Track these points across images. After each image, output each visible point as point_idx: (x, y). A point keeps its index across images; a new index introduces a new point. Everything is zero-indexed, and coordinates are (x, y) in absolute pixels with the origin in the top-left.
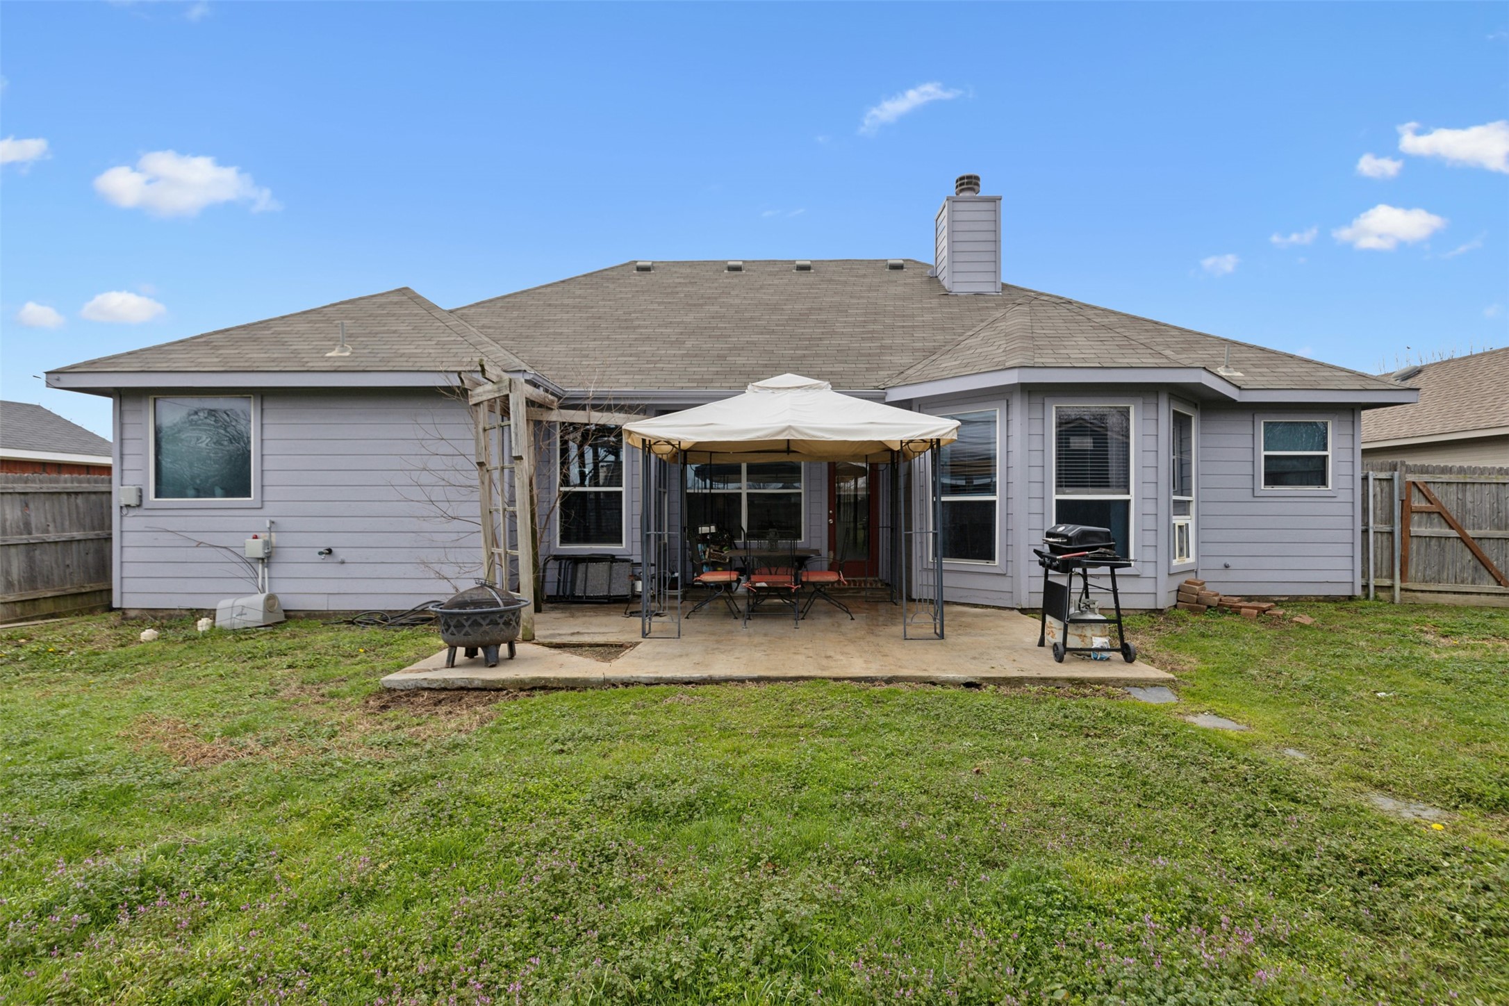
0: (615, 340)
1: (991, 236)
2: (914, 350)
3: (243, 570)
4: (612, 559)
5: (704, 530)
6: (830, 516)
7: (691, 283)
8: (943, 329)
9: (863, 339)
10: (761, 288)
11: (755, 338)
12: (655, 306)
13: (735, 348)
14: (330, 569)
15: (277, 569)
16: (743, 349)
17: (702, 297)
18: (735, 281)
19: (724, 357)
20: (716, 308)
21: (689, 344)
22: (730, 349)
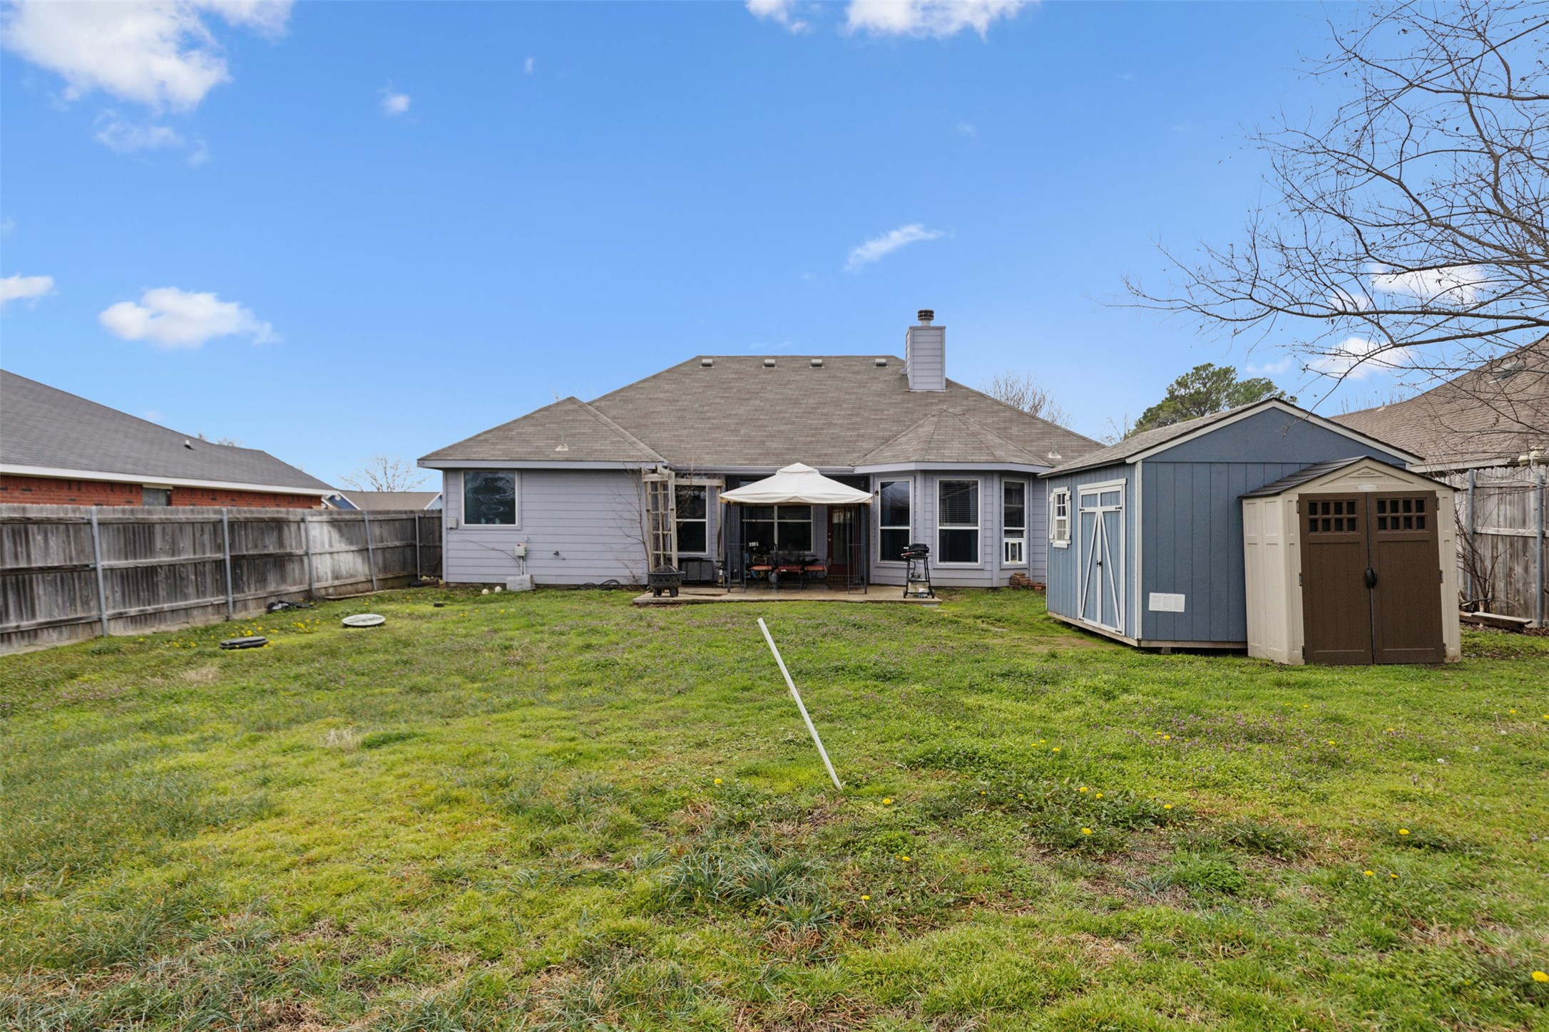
0: (697, 428)
1: (938, 352)
2: (878, 438)
3: (514, 563)
4: (700, 560)
5: (753, 544)
6: (829, 537)
7: (740, 378)
8: (898, 421)
9: (848, 429)
10: (787, 384)
11: (782, 428)
12: (718, 400)
13: (771, 436)
14: (559, 563)
15: (530, 562)
16: (775, 436)
17: (749, 393)
18: (770, 376)
19: (763, 442)
20: (757, 402)
21: (742, 432)
22: (767, 436)
